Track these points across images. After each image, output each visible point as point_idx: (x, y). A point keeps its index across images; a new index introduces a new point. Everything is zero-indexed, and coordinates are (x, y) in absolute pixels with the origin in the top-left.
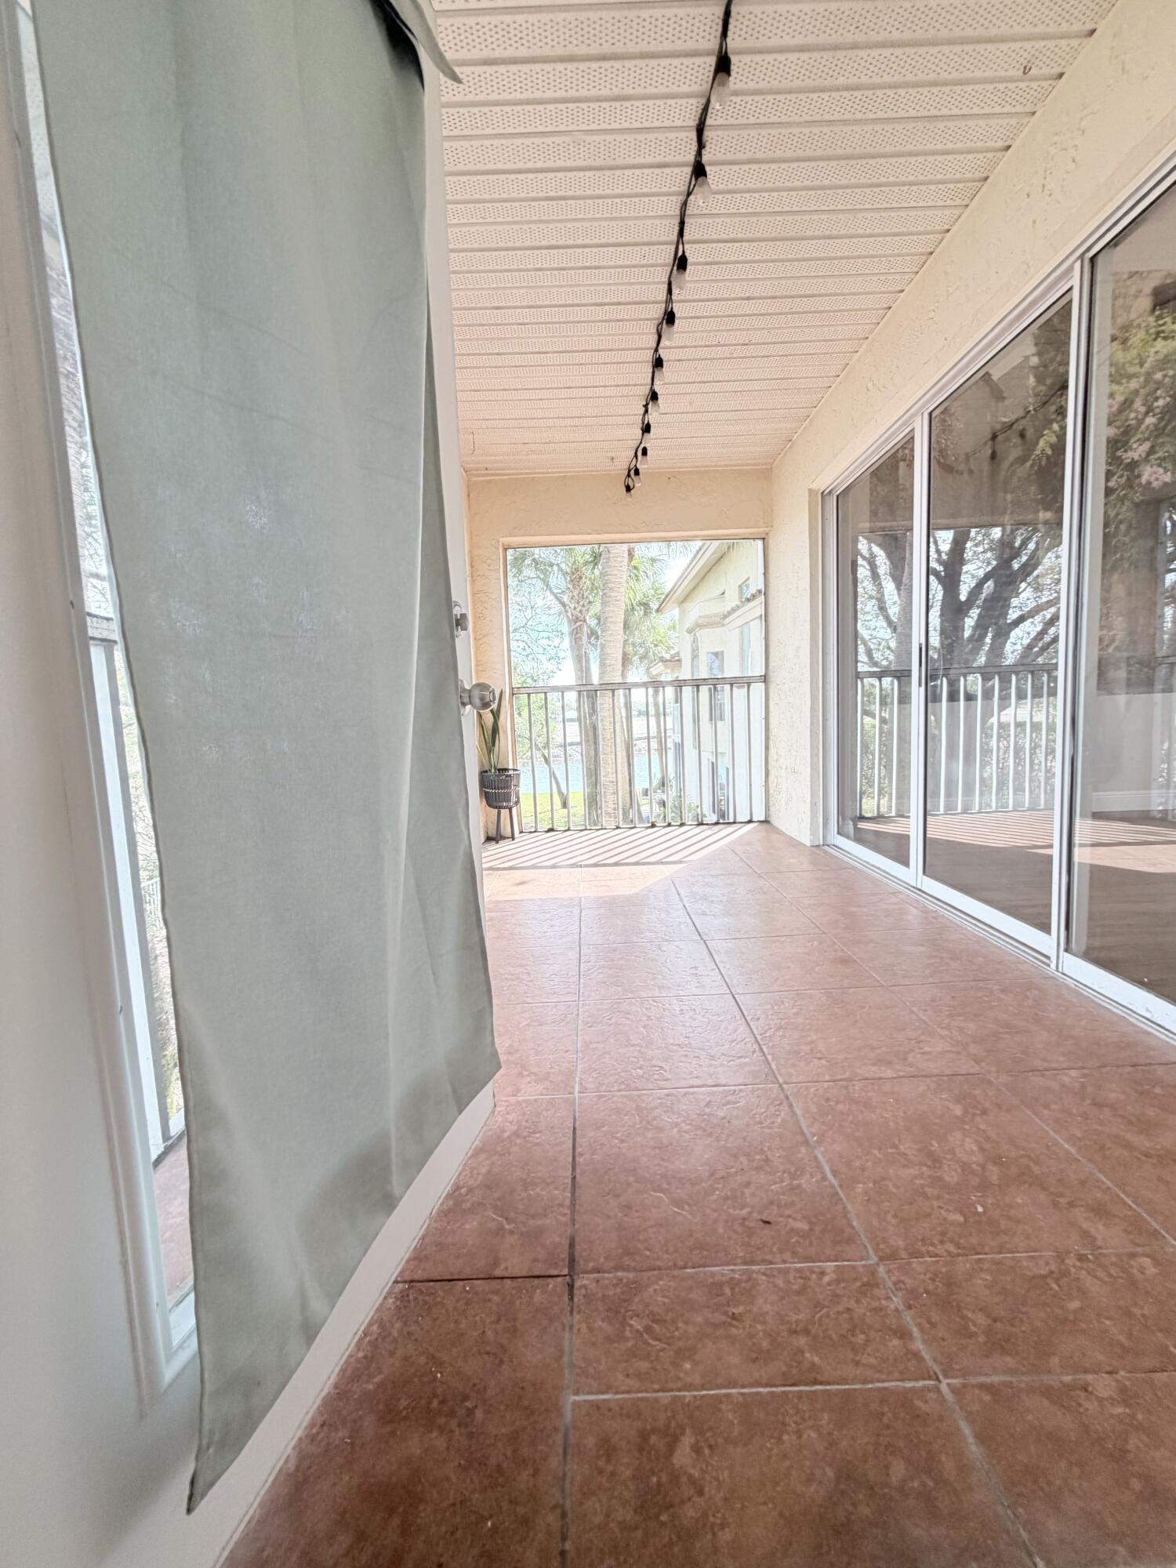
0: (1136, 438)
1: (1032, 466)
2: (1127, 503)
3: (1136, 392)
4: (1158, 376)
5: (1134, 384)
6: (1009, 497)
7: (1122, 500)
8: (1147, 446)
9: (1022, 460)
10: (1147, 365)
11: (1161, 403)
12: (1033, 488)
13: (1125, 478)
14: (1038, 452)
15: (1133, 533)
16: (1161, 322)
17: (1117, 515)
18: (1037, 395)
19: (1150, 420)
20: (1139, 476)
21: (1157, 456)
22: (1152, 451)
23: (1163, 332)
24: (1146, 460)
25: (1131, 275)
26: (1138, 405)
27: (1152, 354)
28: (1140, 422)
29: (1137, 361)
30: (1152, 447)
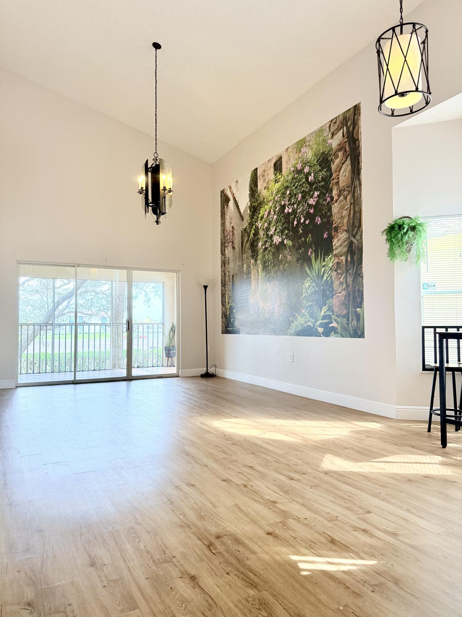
0: (272, 225)
1: (249, 243)
2: (271, 253)
3: (271, 207)
4: (276, 198)
5: (271, 204)
6: (245, 255)
7: (269, 252)
8: (275, 227)
9: (248, 241)
10: (273, 195)
11: (277, 209)
12: (250, 252)
13: (270, 243)
14: (250, 238)
15: (272, 265)
16: (276, 176)
17: (268, 258)
18: (250, 216)
19: (275, 217)
20: (273, 241)
21: (277, 231)
22: (275, 230)
23: (277, 180)
24: (275, 234)
25: (269, 161)
26: (272, 213)
27: (274, 190)
28: (273, 218)
29: (271, 194)
30: (276, 228)
